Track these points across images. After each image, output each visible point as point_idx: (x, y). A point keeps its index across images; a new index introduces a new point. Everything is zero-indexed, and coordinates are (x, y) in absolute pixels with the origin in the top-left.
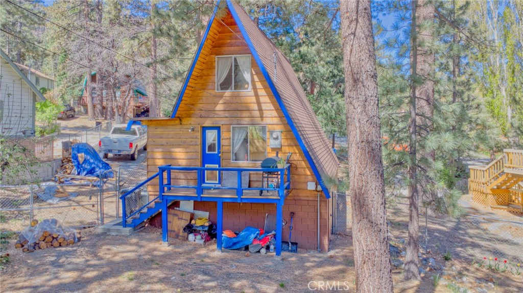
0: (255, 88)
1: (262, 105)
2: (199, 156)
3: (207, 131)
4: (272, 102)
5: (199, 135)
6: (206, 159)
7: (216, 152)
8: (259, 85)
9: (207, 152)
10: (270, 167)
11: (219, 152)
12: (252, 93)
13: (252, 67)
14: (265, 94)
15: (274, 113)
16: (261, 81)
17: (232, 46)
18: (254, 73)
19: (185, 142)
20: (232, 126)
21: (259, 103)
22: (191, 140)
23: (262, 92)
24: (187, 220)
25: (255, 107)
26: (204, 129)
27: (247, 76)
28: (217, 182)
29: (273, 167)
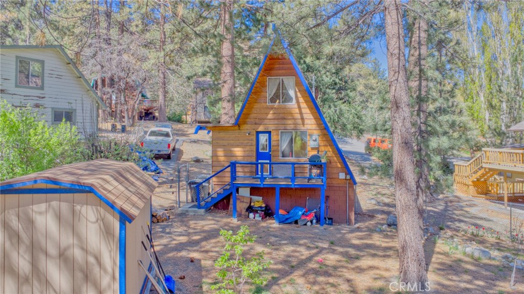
0: (298, 102)
1: (304, 115)
2: (255, 154)
3: (260, 135)
4: (312, 113)
5: (254, 138)
6: (259, 156)
7: (268, 151)
8: (301, 100)
9: (260, 151)
10: (315, 161)
11: (270, 151)
12: (296, 106)
13: (296, 85)
14: (306, 107)
15: (313, 121)
16: (303, 97)
17: (279, 70)
18: (297, 90)
19: (242, 143)
20: (280, 131)
21: (301, 113)
22: (248, 141)
23: (304, 105)
24: (248, 203)
25: (298, 116)
26: (258, 133)
27: (292, 93)
28: (268, 174)
29: (318, 161)
